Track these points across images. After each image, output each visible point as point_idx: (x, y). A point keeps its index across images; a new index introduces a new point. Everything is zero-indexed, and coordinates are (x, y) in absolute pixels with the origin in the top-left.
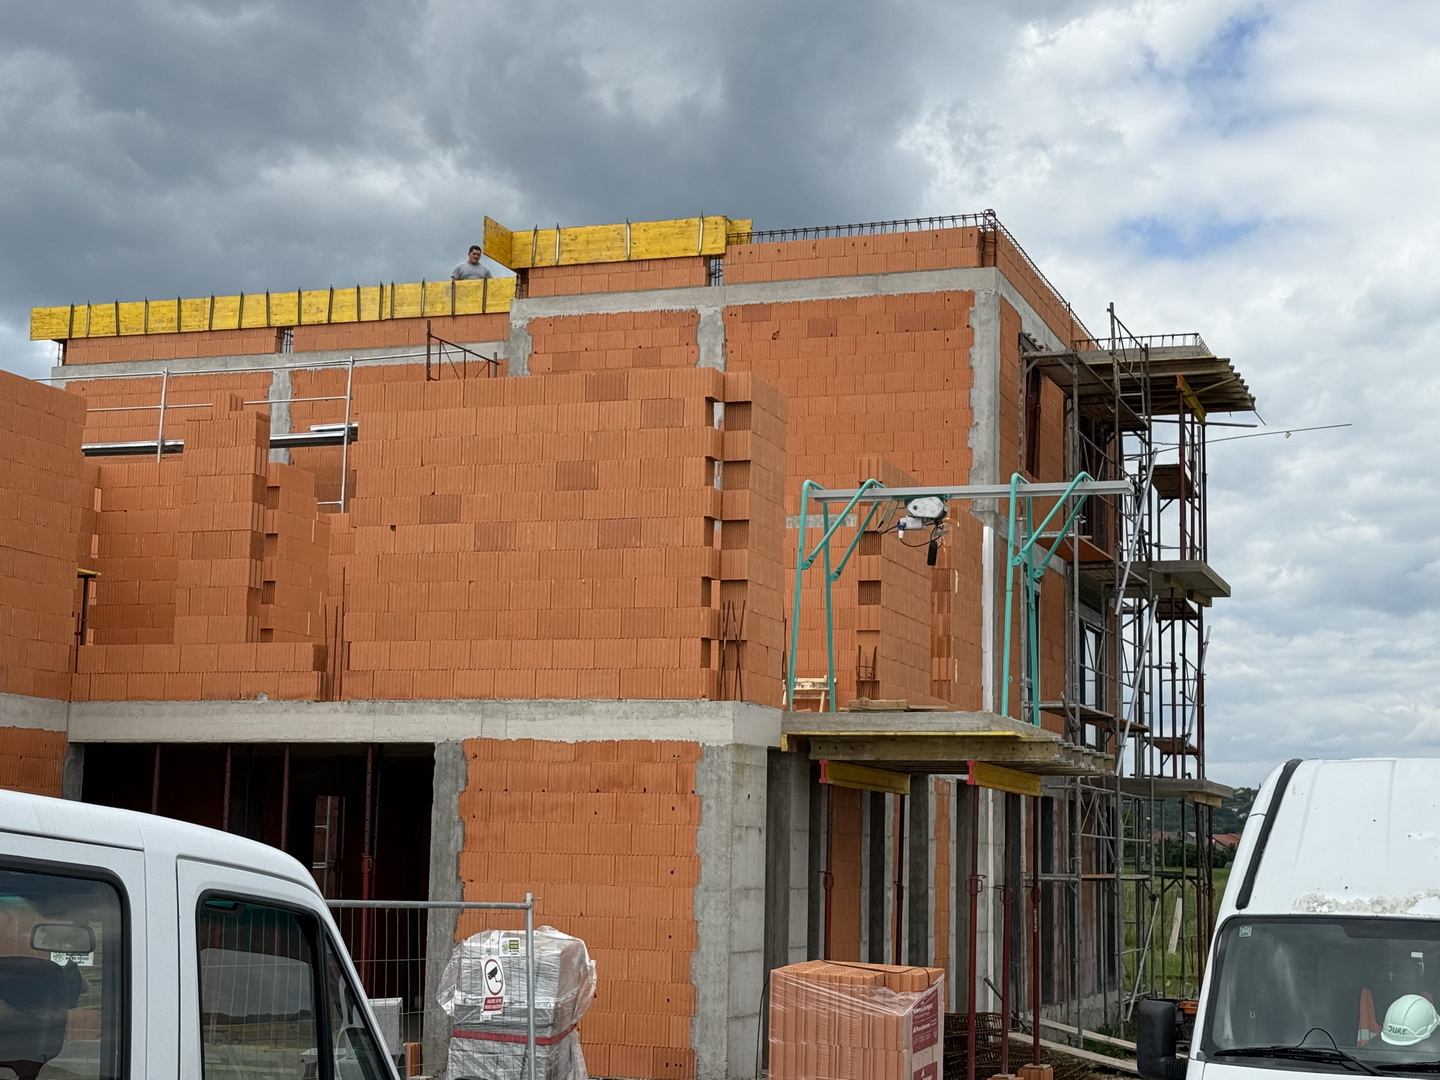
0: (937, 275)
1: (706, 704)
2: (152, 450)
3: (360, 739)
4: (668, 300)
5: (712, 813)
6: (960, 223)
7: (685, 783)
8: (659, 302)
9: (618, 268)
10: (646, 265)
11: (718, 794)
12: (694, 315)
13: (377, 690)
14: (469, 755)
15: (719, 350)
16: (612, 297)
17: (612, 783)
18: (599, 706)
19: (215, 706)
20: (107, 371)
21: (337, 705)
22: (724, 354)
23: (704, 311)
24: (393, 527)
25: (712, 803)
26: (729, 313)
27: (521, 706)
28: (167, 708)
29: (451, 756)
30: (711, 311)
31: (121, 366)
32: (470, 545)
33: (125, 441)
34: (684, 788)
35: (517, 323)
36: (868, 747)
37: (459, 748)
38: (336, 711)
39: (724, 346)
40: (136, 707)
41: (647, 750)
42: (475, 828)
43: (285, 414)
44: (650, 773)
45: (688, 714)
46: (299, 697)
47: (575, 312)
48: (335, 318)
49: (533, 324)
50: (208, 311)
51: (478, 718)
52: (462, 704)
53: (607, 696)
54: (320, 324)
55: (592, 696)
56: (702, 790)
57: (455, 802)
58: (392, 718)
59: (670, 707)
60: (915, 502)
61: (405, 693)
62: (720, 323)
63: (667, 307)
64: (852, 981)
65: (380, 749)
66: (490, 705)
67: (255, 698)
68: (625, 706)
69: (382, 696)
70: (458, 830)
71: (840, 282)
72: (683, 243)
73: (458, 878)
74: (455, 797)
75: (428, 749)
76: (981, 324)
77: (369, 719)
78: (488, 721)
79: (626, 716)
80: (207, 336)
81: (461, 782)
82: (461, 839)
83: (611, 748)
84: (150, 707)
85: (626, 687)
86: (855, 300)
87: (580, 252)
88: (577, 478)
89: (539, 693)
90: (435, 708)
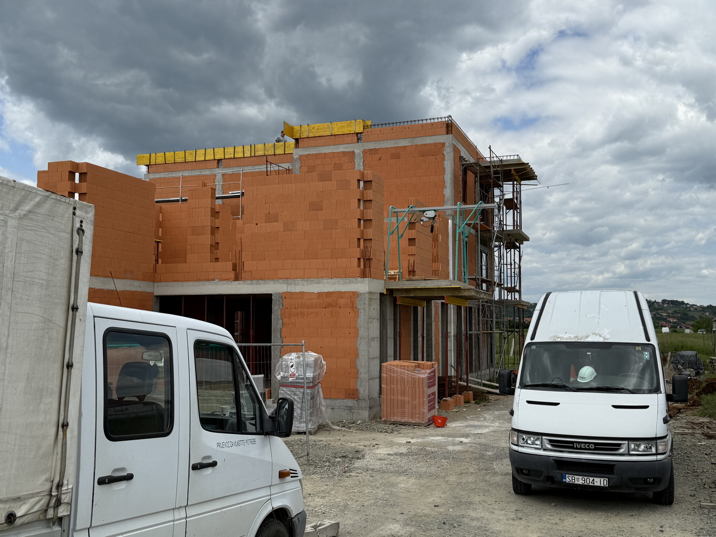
0: (432, 137)
1: (359, 279)
2: (178, 201)
3: (248, 293)
4: (344, 148)
5: (362, 314)
6: (440, 120)
7: (353, 304)
8: (341, 148)
9: (328, 137)
10: (337, 136)
11: (364, 308)
12: (353, 152)
13: (253, 277)
14: (283, 297)
15: (362, 164)
16: (326, 147)
17: (329, 305)
18: (325, 281)
19: (201, 283)
20: (162, 175)
21: (240, 282)
22: (363, 165)
23: (356, 151)
24: (257, 224)
25: (362, 311)
26: (365, 152)
27: (299, 281)
28: (186, 284)
29: (277, 298)
30: (359, 151)
31: (167, 173)
32: (282, 229)
33: (169, 198)
34: (353, 307)
35: (296, 156)
36: (412, 292)
37: (280, 295)
38: (240, 284)
39: (363, 163)
40: (176, 284)
41: (340, 294)
42: (286, 320)
43: (221, 188)
44: (342, 301)
45: (353, 283)
46: (228, 280)
47: (314, 153)
48: (236, 156)
49: (301, 156)
50: (194, 154)
51: (286, 285)
52: (281, 281)
53: (327, 277)
54: (231, 158)
55: (322, 277)
56: (359, 307)
57: (279, 312)
58: (258, 286)
59: (348, 280)
60: (426, 212)
61: (262, 278)
62: (362, 155)
63: (345, 150)
64: (408, 366)
65: (254, 296)
66: (290, 281)
67: (214, 280)
68: (333, 280)
69: (255, 279)
70: (281, 321)
71: (401, 141)
72: (349, 129)
73: (281, 337)
75: (271, 295)
76: (447, 153)
77: (251, 286)
78: (289, 286)
79: (334, 284)
80: (194, 163)
81: (281, 306)
82: (281, 324)
83: (329, 294)
84: (180, 284)
85: (335, 274)
86: (406, 146)
87: (315, 133)
88: (316, 207)
89: (306, 277)
90: (272, 282)
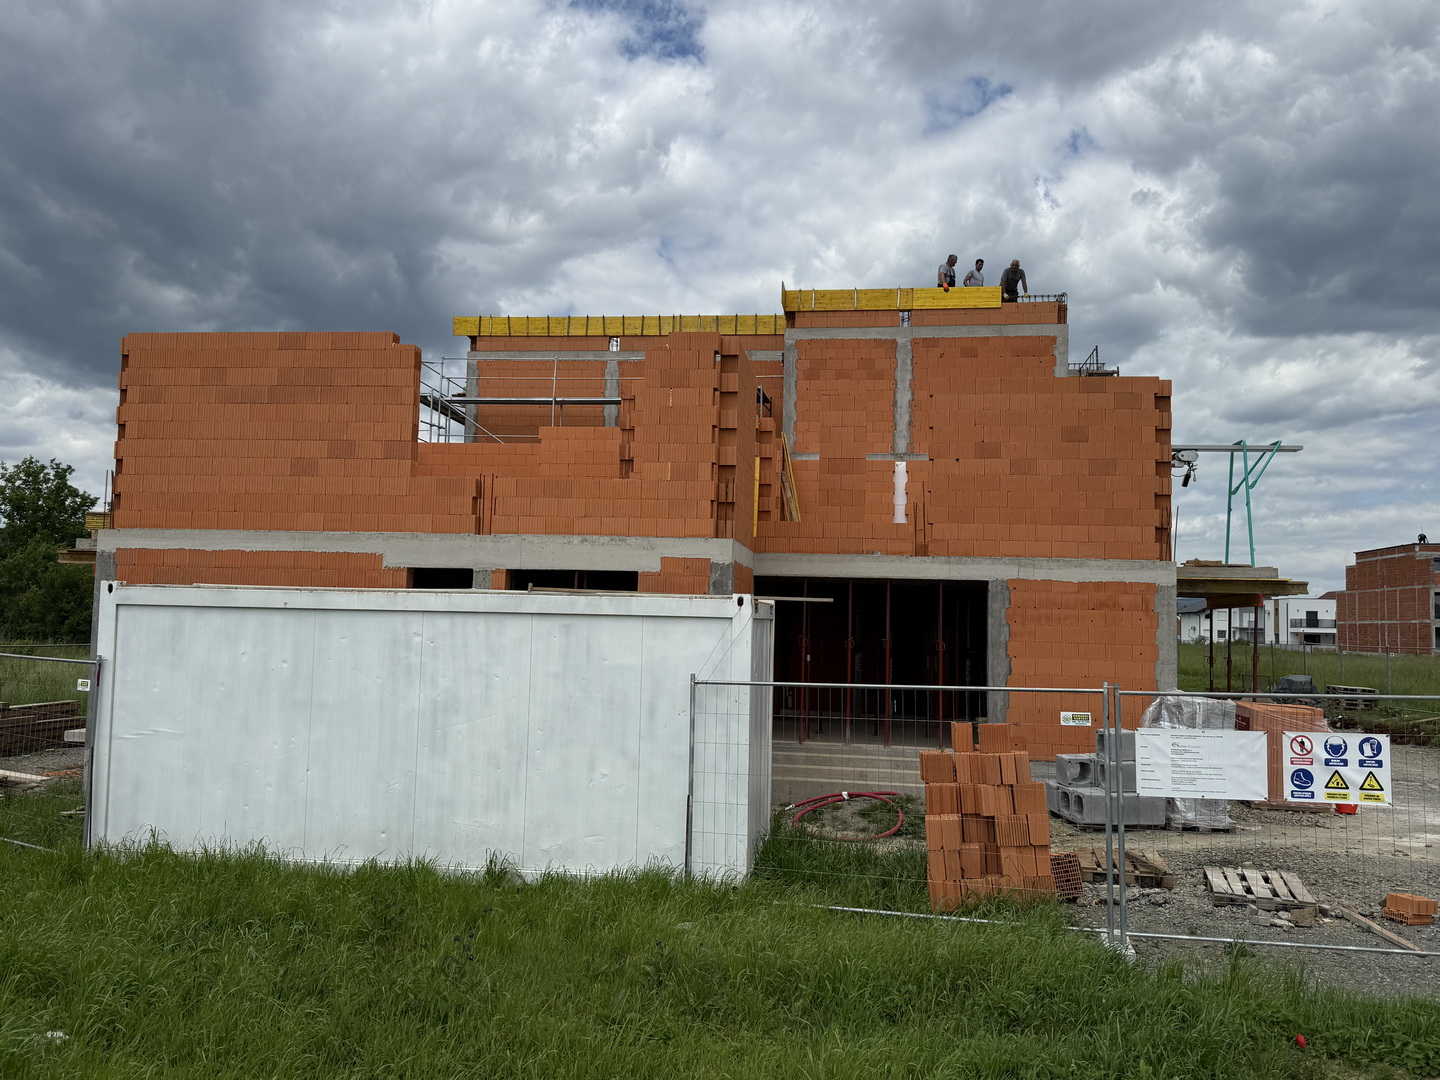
0: (1035, 327)
1: (1158, 562)
3: (941, 578)
4: (878, 333)
5: (1166, 621)
6: (1046, 299)
7: (1147, 606)
8: (873, 334)
9: (849, 314)
10: (865, 313)
11: (1168, 611)
12: (894, 342)
13: (951, 550)
14: (1011, 588)
15: (909, 362)
16: (847, 330)
17: (1102, 605)
18: (1093, 563)
19: (848, 557)
20: (502, 356)
21: (926, 558)
22: (912, 364)
23: (900, 340)
24: (957, 460)
25: (1165, 616)
26: (915, 342)
27: (1043, 562)
28: (817, 557)
29: (999, 588)
30: (904, 341)
32: (1007, 471)
34: (1147, 608)
35: (789, 341)
37: (1004, 584)
38: (925, 562)
39: (912, 360)
40: (796, 556)
41: (1123, 587)
42: (1014, 628)
43: (615, 385)
44: (1125, 599)
45: (1148, 568)
46: (901, 553)
47: (823, 338)
48: (645, 333)
49: (799, 342)
50: (566, 324)
51: (1016, 568)
52: (1006, 559)
53: (1097, 557)
54: (636, 336)
55: (1088, 557)
56: (1158, 609)
57: (1003, 614)
58: (960, 566)
59: (1137, 563)
61: (969, 553)
62: (910, 347)
63: (878, 337)
65: (945, 582)
66: (1024, 561)
67: (873, 553)
68: (1108, 563)
69: (954, 554)
70: (1006, 629)
71: (980, 328)
72: (887, 302)
73: (1007, 655)
74: (1003, 611)
75: (985, 584)
76: (1060, 354)
77: (946, 567)
78: (1022, 569)
79: (1109, 568)
81: (1007, 603)
82: (1008, 634)
83: (1100, 586)
84: (805, 557)
85: (1109, 552)
86: (988, 338)
87: (826, 304)
88: (1075, 435)
89: (1052, 555)
90: (988, 561)
